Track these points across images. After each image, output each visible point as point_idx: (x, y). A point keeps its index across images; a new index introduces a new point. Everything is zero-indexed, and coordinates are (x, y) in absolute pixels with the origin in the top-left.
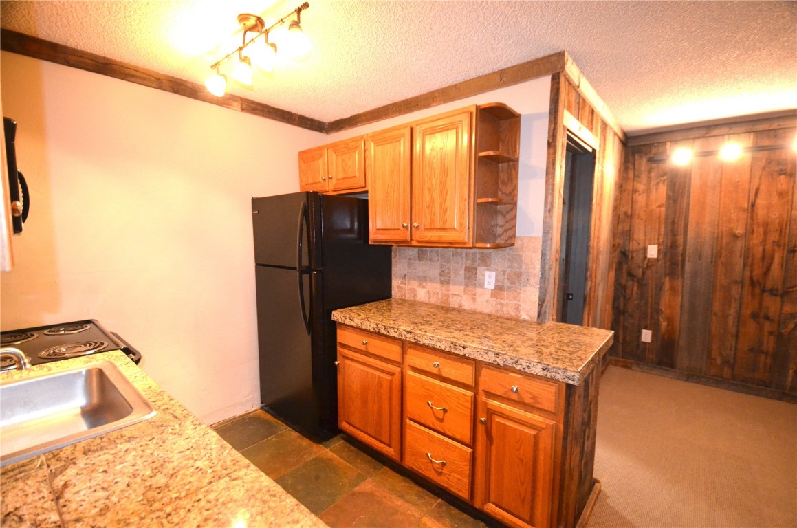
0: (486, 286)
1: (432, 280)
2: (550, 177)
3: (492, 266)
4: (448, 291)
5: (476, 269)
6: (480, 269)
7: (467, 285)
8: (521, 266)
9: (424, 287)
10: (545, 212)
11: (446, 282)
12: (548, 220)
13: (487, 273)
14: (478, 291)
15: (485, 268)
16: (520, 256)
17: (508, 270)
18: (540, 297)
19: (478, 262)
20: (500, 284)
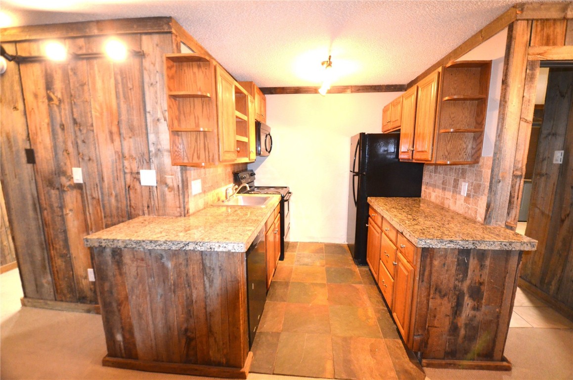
0: (462, 193)
1: (438, 187)
2: (501, 108)
3: (467, 179)
4: (445, 195)
5: (458, 180)
6: (461, 180)
7: (453, 192)
8: (481, 179)
9: (434, 192)
10: (496, 137)
11: (444, 189)
12: (497, 143)
13: (463, 183)
14: (458, 196)
15: (463, 180)
16: (481, 171)
17: (475, 182)
18: (487, 204)
19: (460, 175)
20: (469, 192)
